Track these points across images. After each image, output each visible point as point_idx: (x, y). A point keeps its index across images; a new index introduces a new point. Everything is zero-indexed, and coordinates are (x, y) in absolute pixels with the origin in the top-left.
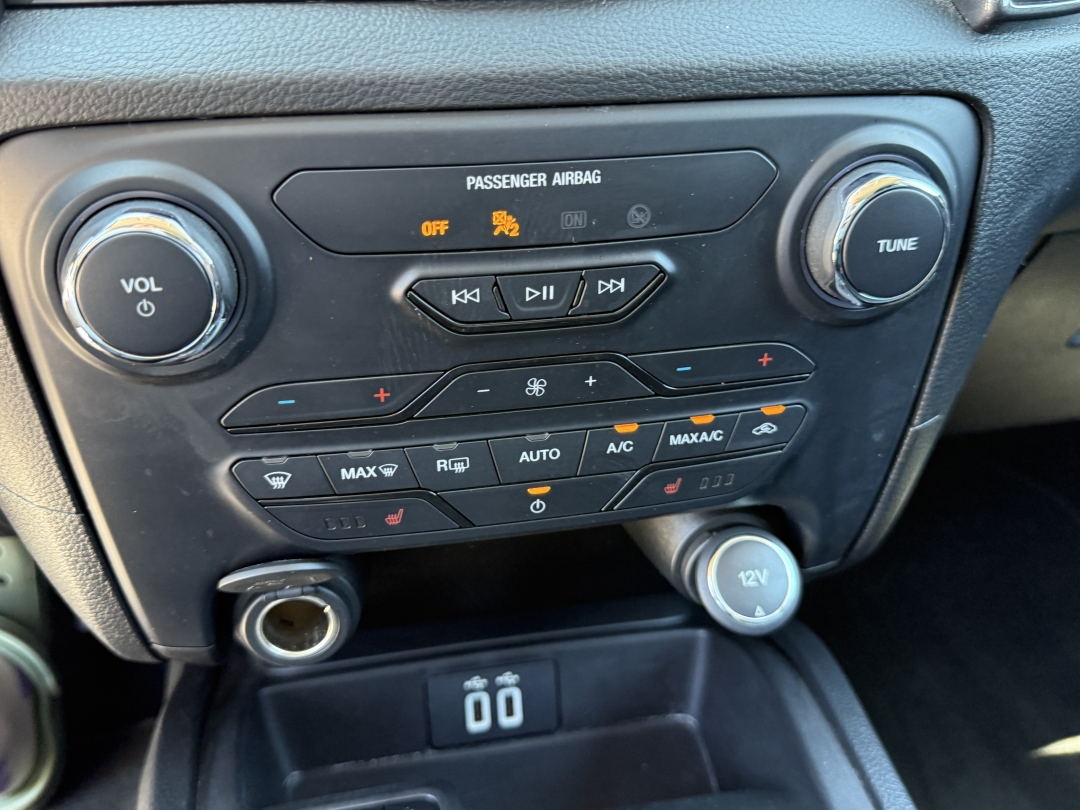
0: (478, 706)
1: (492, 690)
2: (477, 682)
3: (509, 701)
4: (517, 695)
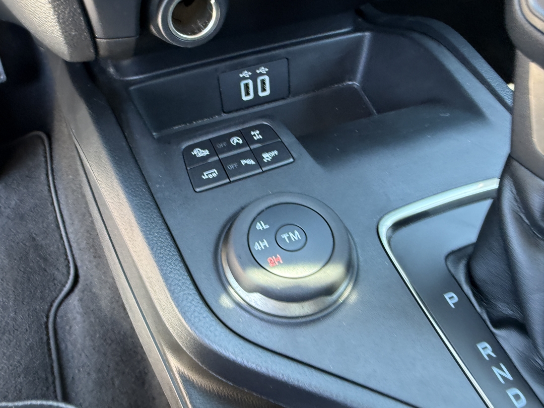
0: (247, 87)
1: (254, 78)
2: (246, 74)
3: (263, 82)
4: (267, 78)
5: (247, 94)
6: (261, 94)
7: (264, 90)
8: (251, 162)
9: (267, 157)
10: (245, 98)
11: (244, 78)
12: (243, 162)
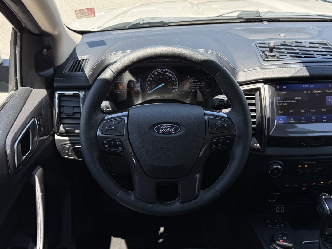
0: (278, 209)
1: (280, 207)
2: (278, 206)
3: (282, 209)
4: (283, 208)
5: (278, 211)
6: (281, 211)
7: (282, 211)
8: (278, 225)
9: (282, 225)
10: (277, 212)
11: (277, 207)
12: (277, 225)
